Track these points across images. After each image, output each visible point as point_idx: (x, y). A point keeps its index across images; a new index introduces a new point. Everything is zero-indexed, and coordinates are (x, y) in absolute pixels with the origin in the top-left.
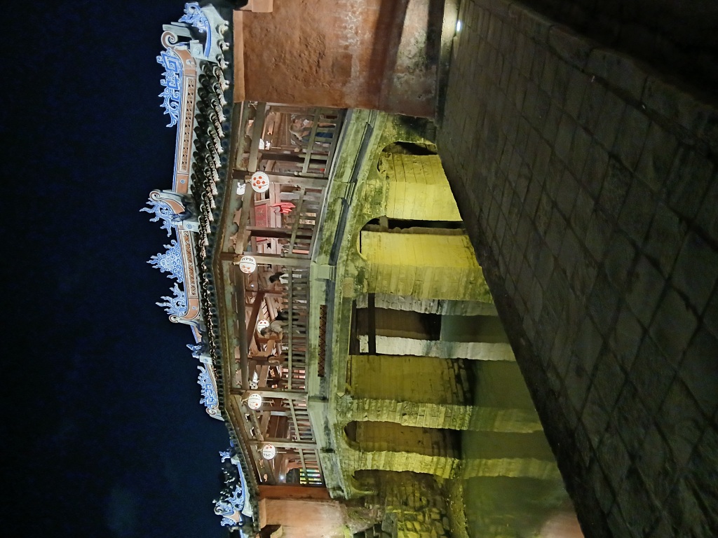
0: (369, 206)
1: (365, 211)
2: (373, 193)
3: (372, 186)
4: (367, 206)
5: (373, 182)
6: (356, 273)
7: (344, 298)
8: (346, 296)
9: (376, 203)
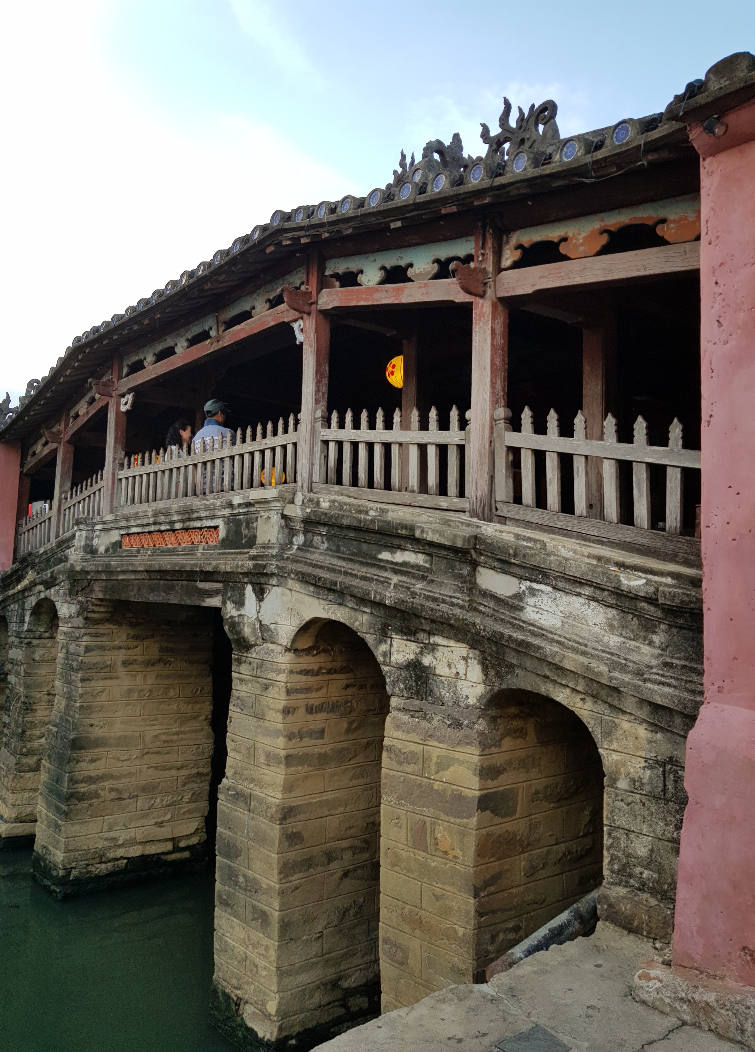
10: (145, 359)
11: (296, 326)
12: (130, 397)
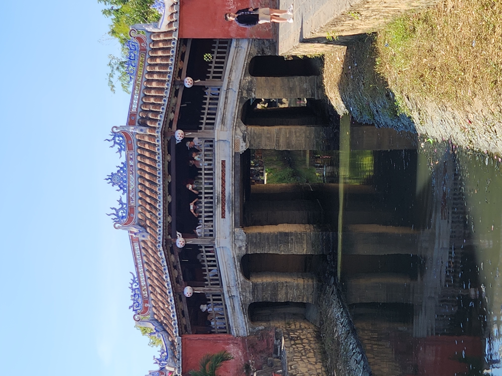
0: (246, 92)
1: (244, 95)
2: (247, 84)
3: (247, 80)
4: (245, 92)
5: (247, 78)
6: (242, 134)
7: (235, 153)
8: (236, 151)
9: (249, 90)
10: (169, 222)
11: (177, 142)
12: (178, 233)
